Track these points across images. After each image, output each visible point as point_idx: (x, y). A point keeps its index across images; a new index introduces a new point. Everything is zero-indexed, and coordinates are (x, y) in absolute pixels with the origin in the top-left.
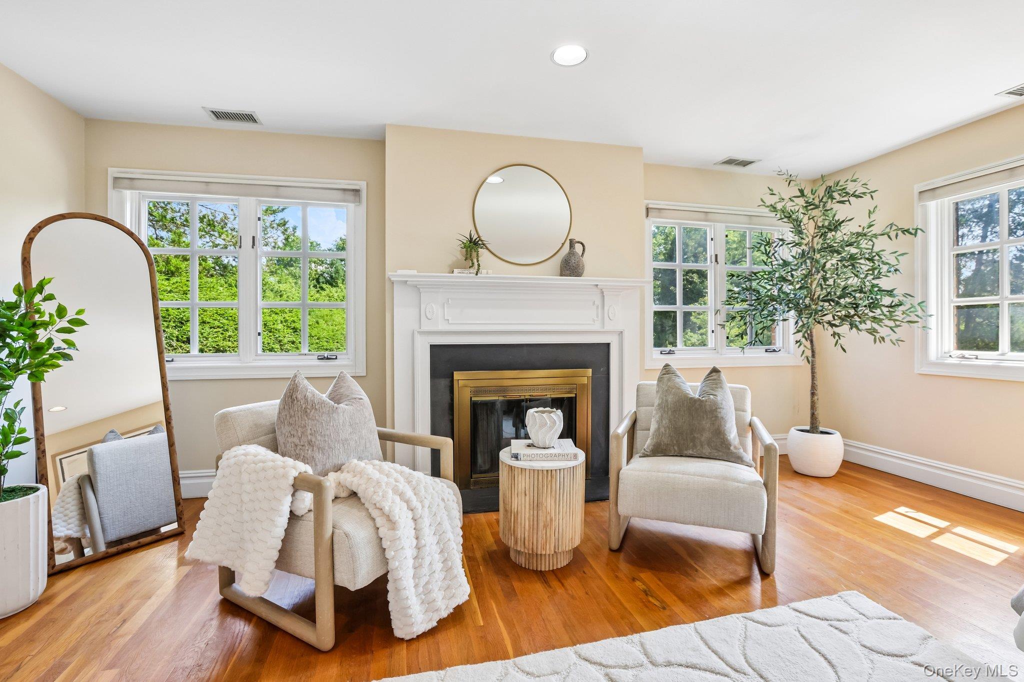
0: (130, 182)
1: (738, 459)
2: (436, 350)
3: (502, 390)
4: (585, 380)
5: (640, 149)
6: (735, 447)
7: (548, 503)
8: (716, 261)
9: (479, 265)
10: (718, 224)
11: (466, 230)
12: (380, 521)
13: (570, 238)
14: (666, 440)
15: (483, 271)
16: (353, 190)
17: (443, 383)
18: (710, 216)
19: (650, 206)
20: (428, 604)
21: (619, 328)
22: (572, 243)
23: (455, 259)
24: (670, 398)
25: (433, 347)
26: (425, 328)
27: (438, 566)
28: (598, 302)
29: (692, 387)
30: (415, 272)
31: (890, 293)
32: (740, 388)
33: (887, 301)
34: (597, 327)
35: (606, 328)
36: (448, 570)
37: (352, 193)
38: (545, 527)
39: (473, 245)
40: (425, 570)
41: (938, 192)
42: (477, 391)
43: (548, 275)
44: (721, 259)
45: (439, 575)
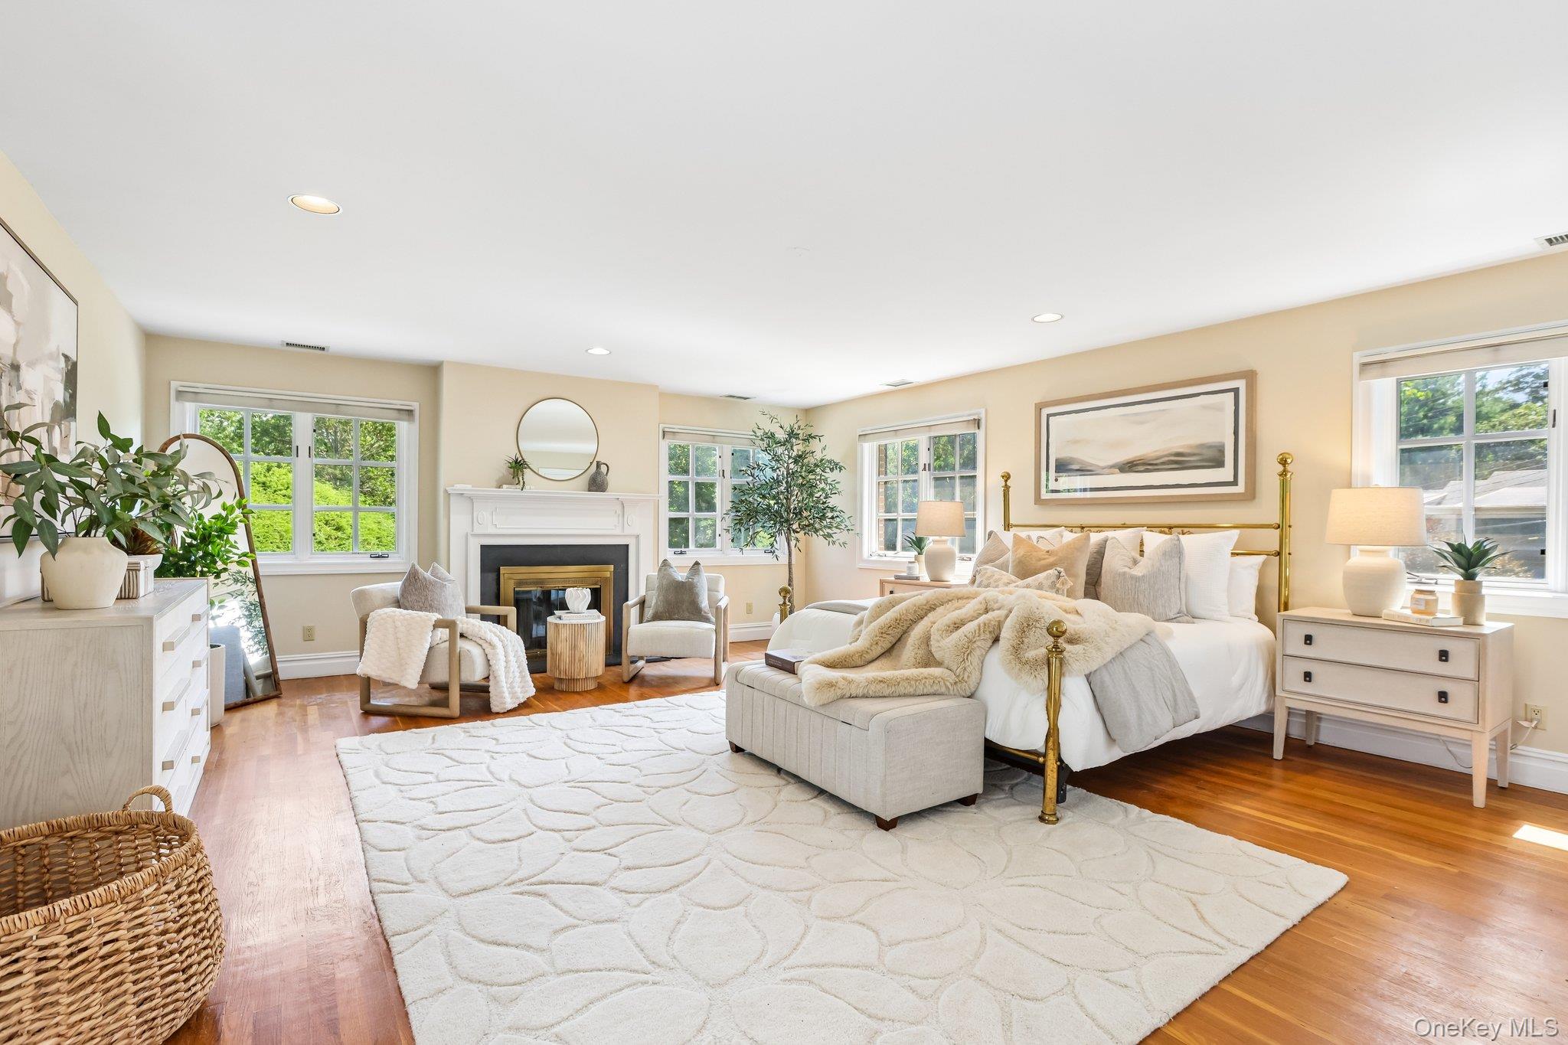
0: (195, 396)
1: (707, 620)
2: (485, 549)
3: (539, 582)
4: (608, 574)
5: (657, 386)
6: (705, 613)
7: (582, 645)
8: (723, 476)
9: (524, 483)
10: (726, 446)
11: (513, 454)
12: (485, 645)
13: (596, 460)
14: (661, 609)
15: (527, 486)
16: (408, 410)
17: (492, 576)
18: (717, 439)
19: (666, 430)
20: (513, 694)
21: (636, 532)
22: (598, 465)
23: (501, 475)
24: (665, 582)
25: (483, 547)
26: (476, 531)
27: (517, 674)
28: (619, 512)
29: (681, 576)
30: (469, 487)
31: (832, 509)
32: (716, 577)
33: (830, 515)
34: (618, 531)
35: (626, 532)
36: (523, 677)
37: (407, 412)
38: (580, 661)
39: (518, 466)
40: (511, 675)
41: (867, 437)
42: (520, 583)
43: (578, 490)
44: (727, 474)
45: (518, 680)
